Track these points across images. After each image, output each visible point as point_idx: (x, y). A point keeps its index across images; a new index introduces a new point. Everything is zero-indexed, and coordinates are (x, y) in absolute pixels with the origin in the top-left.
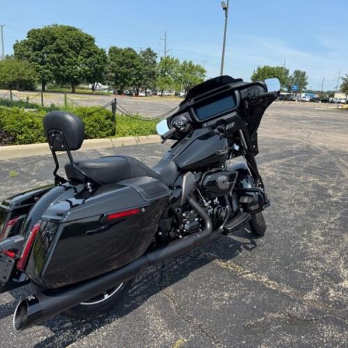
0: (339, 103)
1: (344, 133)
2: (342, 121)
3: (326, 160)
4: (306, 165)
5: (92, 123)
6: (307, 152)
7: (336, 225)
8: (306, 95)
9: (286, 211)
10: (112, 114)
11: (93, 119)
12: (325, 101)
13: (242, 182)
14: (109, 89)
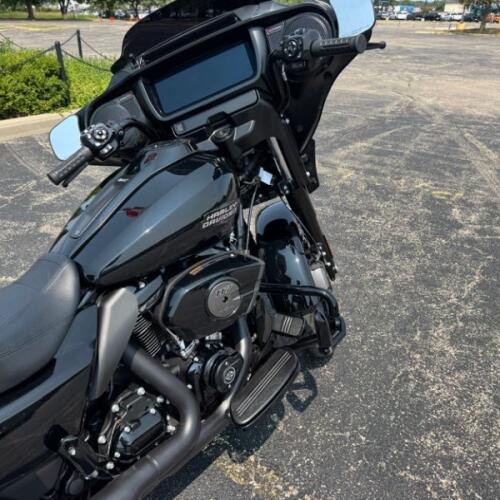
0: (452, 20)
1: (464, 76)
2: (459, 54)
3: (443, 138)
4: (409, 149)
5: (19, 86)
6: (408, 121)
7: (476, 306)
8: (402, 9)
9: (377, 273)
10: (58, 67)
11: (21, 78)
12: (431, 18)
13: (281, 252)
14: (91, 10)
